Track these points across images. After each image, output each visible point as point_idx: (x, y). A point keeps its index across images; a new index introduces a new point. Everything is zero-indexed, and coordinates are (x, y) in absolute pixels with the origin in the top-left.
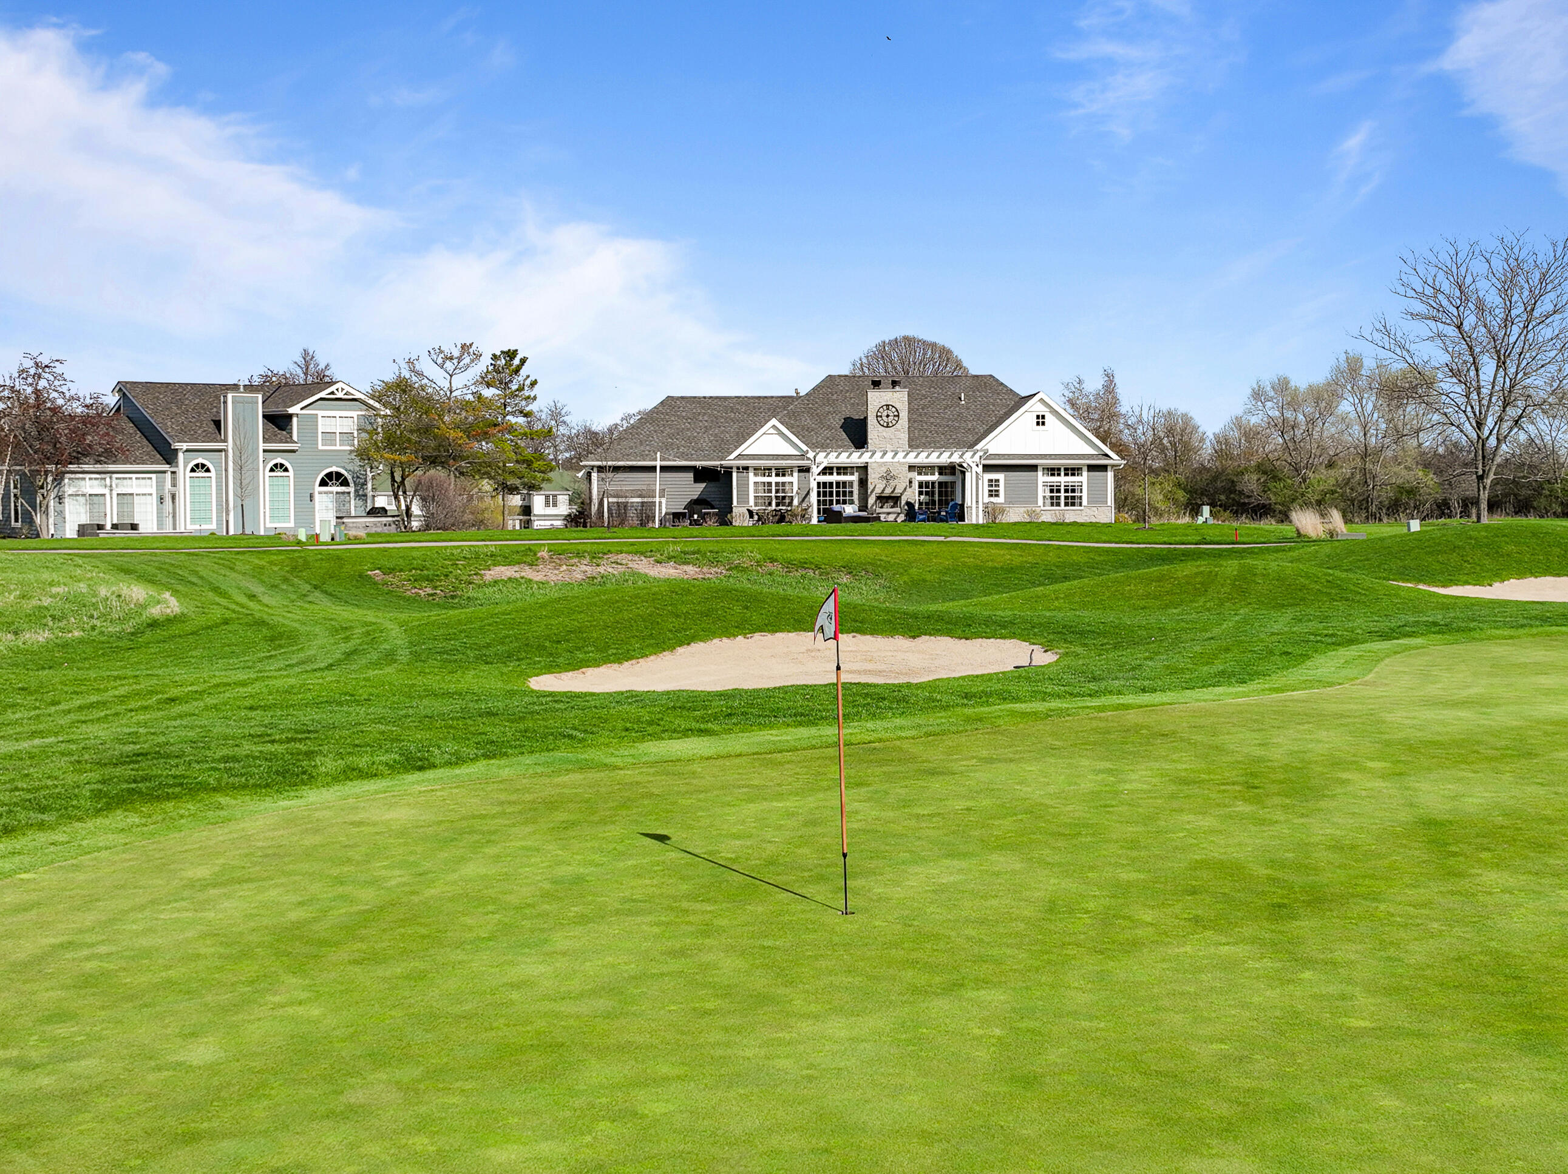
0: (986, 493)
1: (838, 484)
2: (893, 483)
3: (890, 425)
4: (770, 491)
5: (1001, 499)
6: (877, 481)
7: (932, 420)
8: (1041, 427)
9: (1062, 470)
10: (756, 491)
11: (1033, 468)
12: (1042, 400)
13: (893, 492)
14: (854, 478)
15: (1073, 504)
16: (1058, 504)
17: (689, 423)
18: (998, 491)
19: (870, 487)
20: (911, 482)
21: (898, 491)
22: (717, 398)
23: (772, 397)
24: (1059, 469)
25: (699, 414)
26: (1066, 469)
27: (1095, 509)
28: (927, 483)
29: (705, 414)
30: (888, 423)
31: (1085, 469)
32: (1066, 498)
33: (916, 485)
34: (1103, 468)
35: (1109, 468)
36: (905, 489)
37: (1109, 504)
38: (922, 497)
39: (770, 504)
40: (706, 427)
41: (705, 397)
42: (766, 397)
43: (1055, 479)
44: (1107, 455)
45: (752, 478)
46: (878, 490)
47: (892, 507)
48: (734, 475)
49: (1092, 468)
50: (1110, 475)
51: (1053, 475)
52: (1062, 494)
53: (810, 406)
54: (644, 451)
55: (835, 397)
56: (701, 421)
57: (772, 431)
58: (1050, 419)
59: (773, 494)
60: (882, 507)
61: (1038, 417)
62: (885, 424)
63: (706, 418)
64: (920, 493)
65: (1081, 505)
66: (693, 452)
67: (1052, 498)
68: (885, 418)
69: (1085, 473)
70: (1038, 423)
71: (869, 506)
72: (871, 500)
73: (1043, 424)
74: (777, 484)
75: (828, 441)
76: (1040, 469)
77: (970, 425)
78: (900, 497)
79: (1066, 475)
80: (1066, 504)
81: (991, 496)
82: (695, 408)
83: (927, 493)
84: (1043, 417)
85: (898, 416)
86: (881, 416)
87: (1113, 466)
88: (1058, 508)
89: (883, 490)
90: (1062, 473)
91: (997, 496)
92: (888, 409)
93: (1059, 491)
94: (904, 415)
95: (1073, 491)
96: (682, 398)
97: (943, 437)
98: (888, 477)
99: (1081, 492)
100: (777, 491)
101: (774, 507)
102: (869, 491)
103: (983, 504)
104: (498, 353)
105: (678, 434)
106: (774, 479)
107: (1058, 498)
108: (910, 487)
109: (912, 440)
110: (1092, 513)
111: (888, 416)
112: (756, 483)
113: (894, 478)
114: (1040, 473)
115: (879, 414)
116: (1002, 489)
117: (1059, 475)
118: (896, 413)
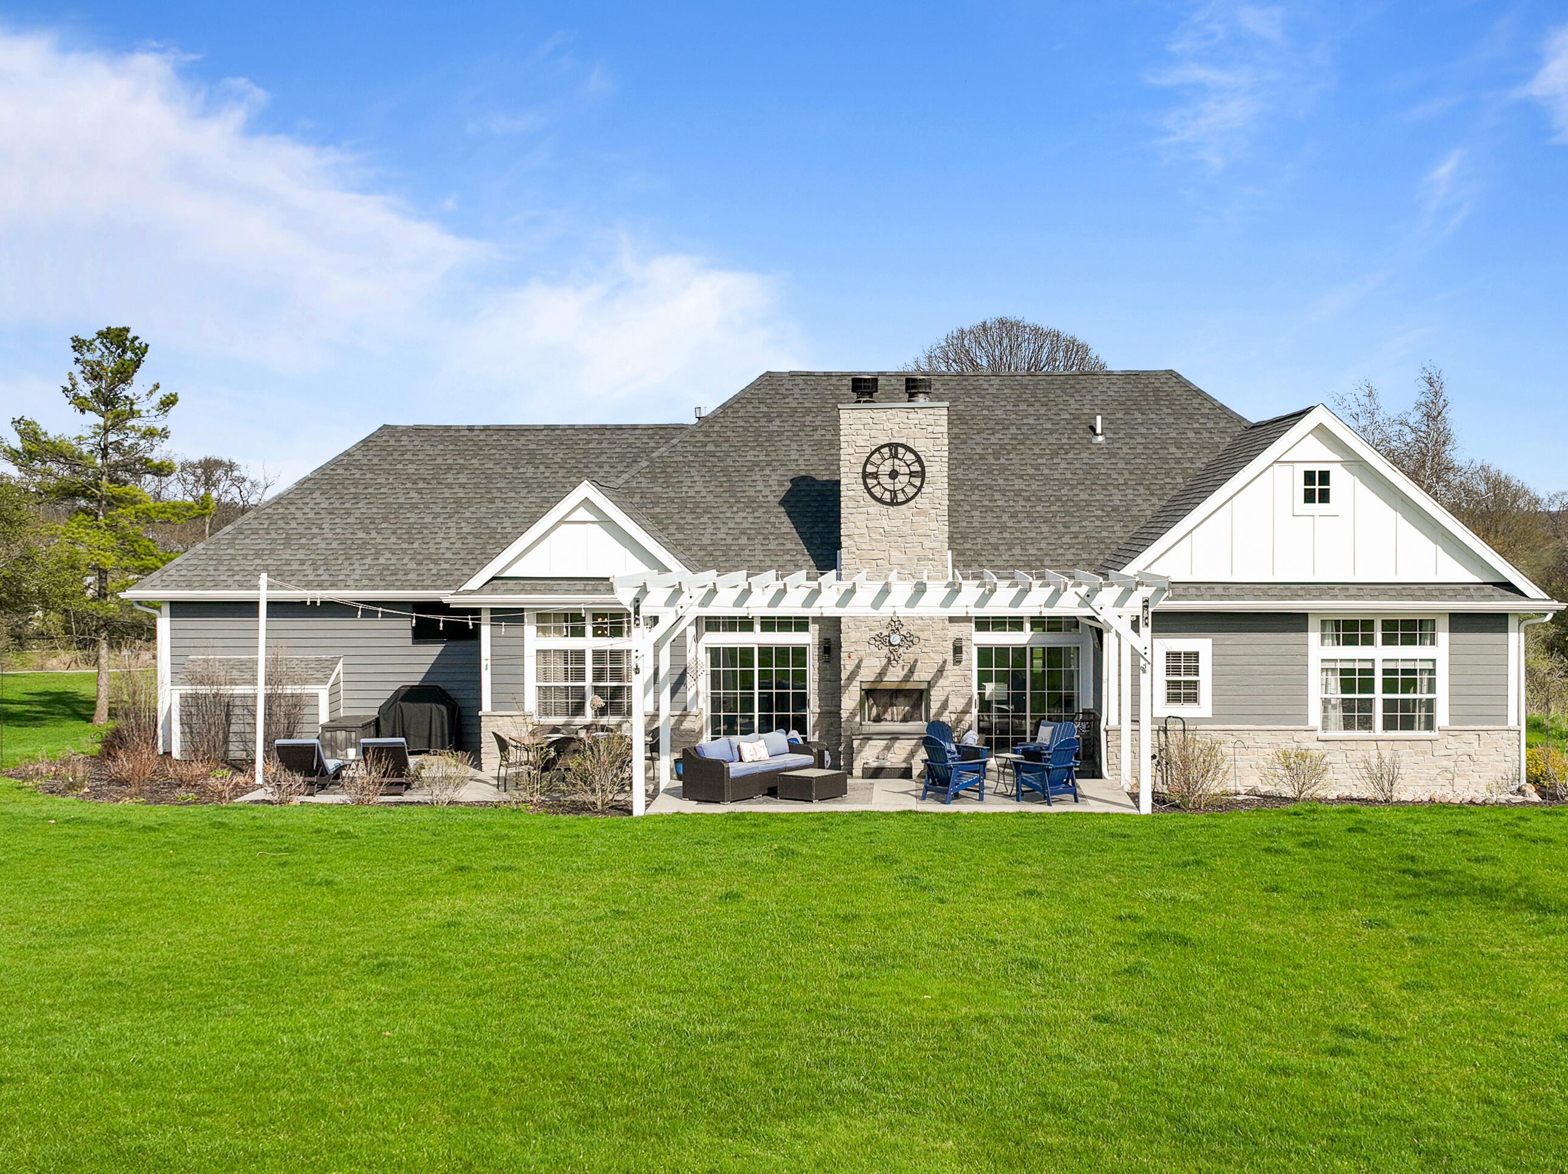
0: (1161, 691)
1: (765, 651)
2: (907, 655)
3: (901, 497)
4: (580, 675)
5: (1204, 708)
6: (863, 649)
7: (1019, 484)
8: (1317, 507)
9: (1378, 626)
10: (543, 674)
11: (1296, 622)
12: (1321, 431)
13: (907, 678)
14: (808, 639)
15: (1408, 724)
16: (1366, 723)
17: (419, 492)
18: (1195, 684)
19: (847, 665)
20: (958, 650)
21: (922, 675)
22: (500, 429)
23: (634, 428)
24: (1368, 625)
25: (450, 468)
26: (1388, 625)
27: (1472, 737)
28: (1002, 651)
29: (463, 467)
30: (894, 493)
31: (1443, 624)
32: (1388, 705)
33: (971, 657)
34: (1497, 622)
35: (1512, 623)
36: (941, 671)
37: (1512, 722)
38: (990, 688)
39: (578, 709)
40: (458, 501)
41: (471, 429)
42: (619, 428)
43: (1357, 652)
44: (1508, 586)
45: (532, 639)
46: (867, 675)
47: (905, 720)
48: (486, 631)
49: (1461, 622)
50: (1515, 641)
51: (1350, 641)
52: (1379, 696)
53: (710, 447)
54: (288, 563)
55: (774, 426)
56: (449, 486)
57: (582, 514)
58: (1341, 481)
59: (588, 682)
60: (878, 719)
61: (1309, 477)
62: (887, 496)
63: (463, 479)
64: (983, 678)
65: (1429, 724)
66: (412, 565)
67: (1347, 705)
68: (885, 480)
69: (1443, 637)
70: (1309, 497)
71: (844, 715)
72: (850, 701)
73: (1325, 497)
74: (598, 655)
75: (744, 540)
76: (1314, 623)
77: (1117, 497)
78: (928, 690)
79: (1388, 640)
80: (1389, 724)
81: (1173, 698)
82: (443, 454)
83: (1001, 678)
84: (1325, 477)
85: (922, 474)
86: (875, 475)
87: (1522, 617)
88: (1364, 734)
89: (882, 674)
90: (1378, 636)
91: (1193, 698)
92: (895, 456)
93: (1367, 686)
94: (938, 471)
95: (1410, 685)
96: (418, 429)
97: (1045, 528)
98: (896, 639)
99: (1431, 688)
100: (599, 675)
101: (589, 716)
102: (844, 675)
103: (1154, 720)
104: (88, 335)
105: (385, 519)
106: (589, 643)
107: (1368, 705)
108: (957, 662)
109: (964, 537)
110: (1465, 748)
111: (894, 474)
112: (543, 653)
113: (909, 640)
114: (1314, 637)
115: (870, 469)
116: (1205, 678)
117: (1368, 641)
118: (916, 468)
